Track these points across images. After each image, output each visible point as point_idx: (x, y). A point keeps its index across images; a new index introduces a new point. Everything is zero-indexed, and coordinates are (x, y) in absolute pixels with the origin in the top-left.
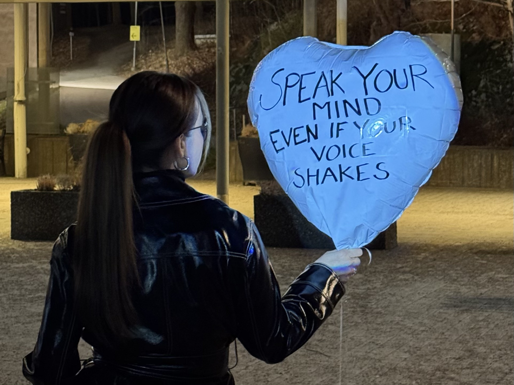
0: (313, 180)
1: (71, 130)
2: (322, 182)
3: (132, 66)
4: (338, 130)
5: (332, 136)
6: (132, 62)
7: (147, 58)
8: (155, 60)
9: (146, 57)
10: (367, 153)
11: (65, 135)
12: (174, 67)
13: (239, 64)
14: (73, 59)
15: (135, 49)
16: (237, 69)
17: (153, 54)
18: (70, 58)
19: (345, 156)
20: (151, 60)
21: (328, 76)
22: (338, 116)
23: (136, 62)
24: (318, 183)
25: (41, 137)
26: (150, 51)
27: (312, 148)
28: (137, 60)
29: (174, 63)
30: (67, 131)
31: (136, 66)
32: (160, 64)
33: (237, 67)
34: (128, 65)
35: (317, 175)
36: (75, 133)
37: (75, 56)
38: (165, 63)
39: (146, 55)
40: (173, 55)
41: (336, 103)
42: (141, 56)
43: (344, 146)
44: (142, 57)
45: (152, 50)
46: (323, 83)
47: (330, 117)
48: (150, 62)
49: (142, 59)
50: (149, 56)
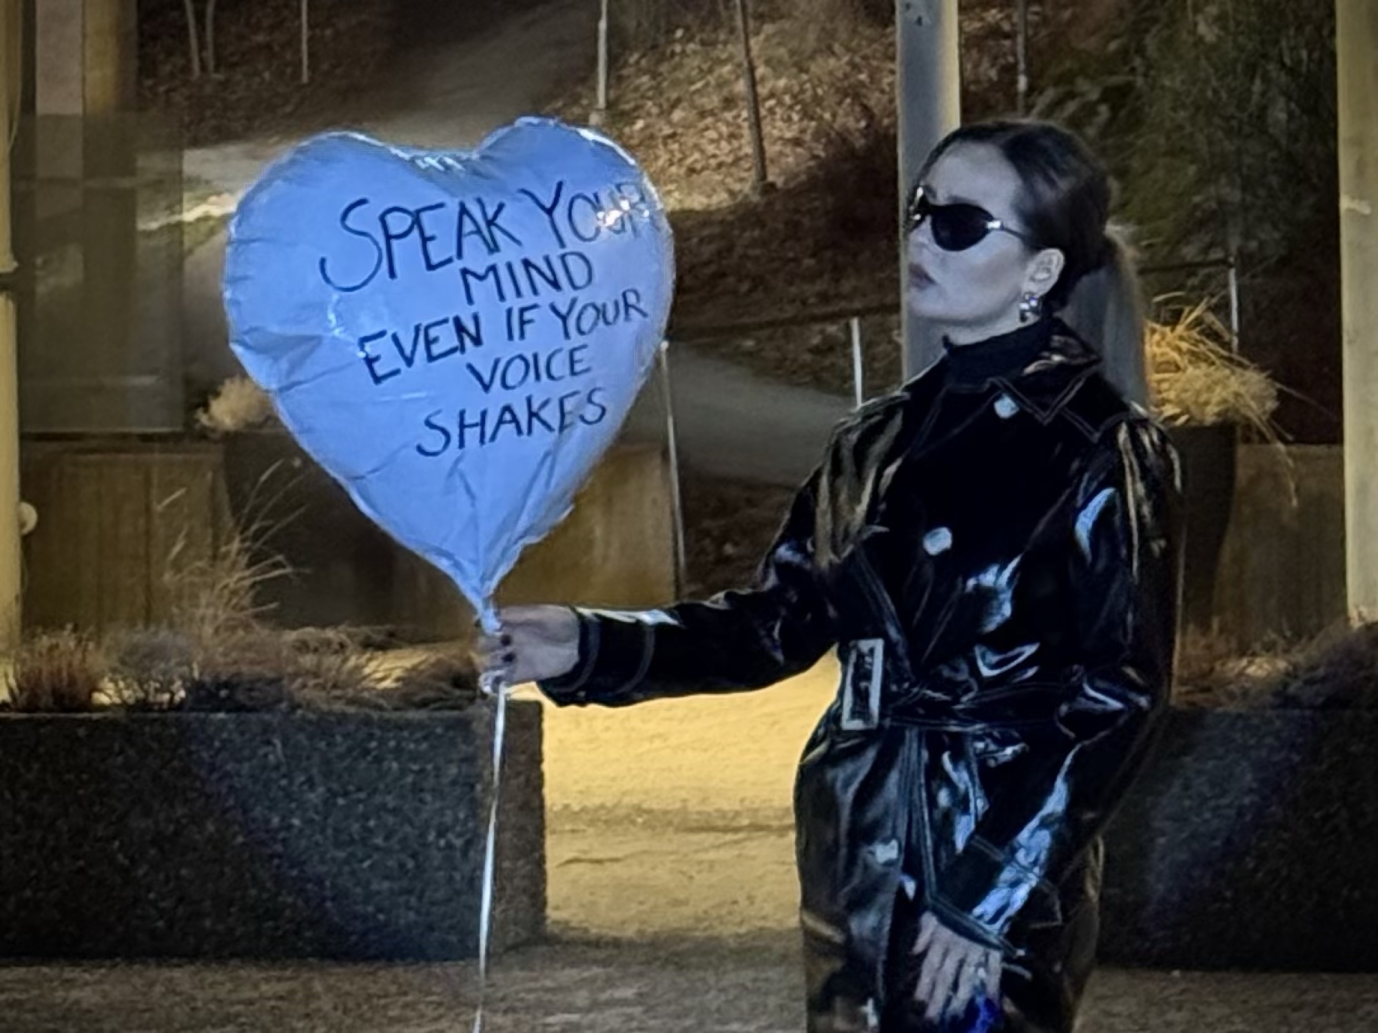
0: (472, 435)
1: (233, 414)
2: (493, 438)
3: (592, 106)
4: (523, 323)
5: (511, 337)
6: (594, 89)
7: (664, 68)
8: (703, 73)
9: (660, 61)
10: (578, 368)
11: (203, 435)
12: (791, 108)
13: (1082, 84)
14: (312, 79)
15: (603, 25)
16: (1071, 107)
17: (691, 47)
18: (297, 75)
19: (538, 377)
20: (680, 75)
21: (475, 210)
22: (519, 293)
23: (608, 87)
24: (482, 441)
25: (93, 451)
26: (679, 33)
27: (470, 367)
28: (615, 78)
29: (787, 90)
30: (211, 418)
31: (610, 105)
32: (725, 92)
33: (1071, 95)
34: (575, 100)
35: (483, 423)
36: (249, 425)
37: (325, 67)
38: (741, 86)
39: (657, 51)
40: (782, 52)
41: (510, 267)
42: (633, 59)
43: (535, 357)
44: (638, 62)
45: (687, 29)
46: (468, 226)
47: (502, 297)
48: (676, 83)
49: (640, 72)
50: (673, 54)
